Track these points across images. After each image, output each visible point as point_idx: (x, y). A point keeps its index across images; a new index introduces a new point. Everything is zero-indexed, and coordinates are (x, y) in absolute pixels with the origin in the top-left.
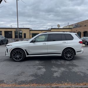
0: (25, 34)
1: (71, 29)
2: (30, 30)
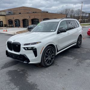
1: (5, 15)
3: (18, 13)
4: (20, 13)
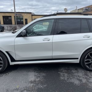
0: (26, 20)
2: (32, 15)
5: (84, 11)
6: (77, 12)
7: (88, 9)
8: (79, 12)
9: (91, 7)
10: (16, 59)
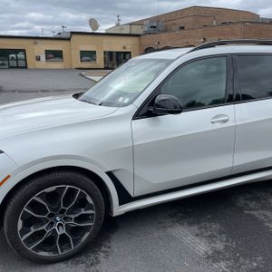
1: (139, 36)
3: (178, 28)
4: (182, 28)
5: (146, 28)
6: (126, 31)
7: (155, 25)
8: (133, 33)
9: (163, 19)
10: (132, 195)
